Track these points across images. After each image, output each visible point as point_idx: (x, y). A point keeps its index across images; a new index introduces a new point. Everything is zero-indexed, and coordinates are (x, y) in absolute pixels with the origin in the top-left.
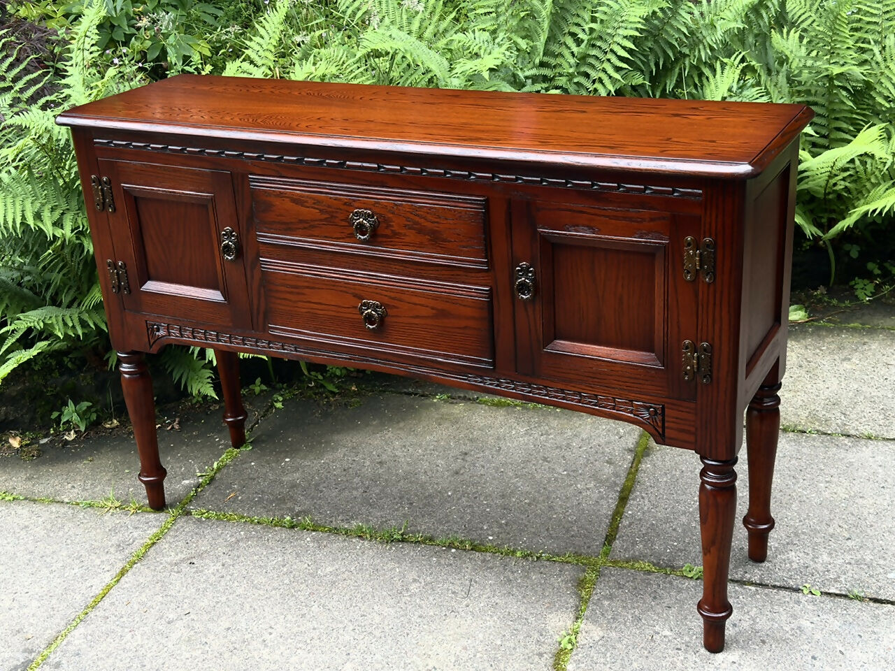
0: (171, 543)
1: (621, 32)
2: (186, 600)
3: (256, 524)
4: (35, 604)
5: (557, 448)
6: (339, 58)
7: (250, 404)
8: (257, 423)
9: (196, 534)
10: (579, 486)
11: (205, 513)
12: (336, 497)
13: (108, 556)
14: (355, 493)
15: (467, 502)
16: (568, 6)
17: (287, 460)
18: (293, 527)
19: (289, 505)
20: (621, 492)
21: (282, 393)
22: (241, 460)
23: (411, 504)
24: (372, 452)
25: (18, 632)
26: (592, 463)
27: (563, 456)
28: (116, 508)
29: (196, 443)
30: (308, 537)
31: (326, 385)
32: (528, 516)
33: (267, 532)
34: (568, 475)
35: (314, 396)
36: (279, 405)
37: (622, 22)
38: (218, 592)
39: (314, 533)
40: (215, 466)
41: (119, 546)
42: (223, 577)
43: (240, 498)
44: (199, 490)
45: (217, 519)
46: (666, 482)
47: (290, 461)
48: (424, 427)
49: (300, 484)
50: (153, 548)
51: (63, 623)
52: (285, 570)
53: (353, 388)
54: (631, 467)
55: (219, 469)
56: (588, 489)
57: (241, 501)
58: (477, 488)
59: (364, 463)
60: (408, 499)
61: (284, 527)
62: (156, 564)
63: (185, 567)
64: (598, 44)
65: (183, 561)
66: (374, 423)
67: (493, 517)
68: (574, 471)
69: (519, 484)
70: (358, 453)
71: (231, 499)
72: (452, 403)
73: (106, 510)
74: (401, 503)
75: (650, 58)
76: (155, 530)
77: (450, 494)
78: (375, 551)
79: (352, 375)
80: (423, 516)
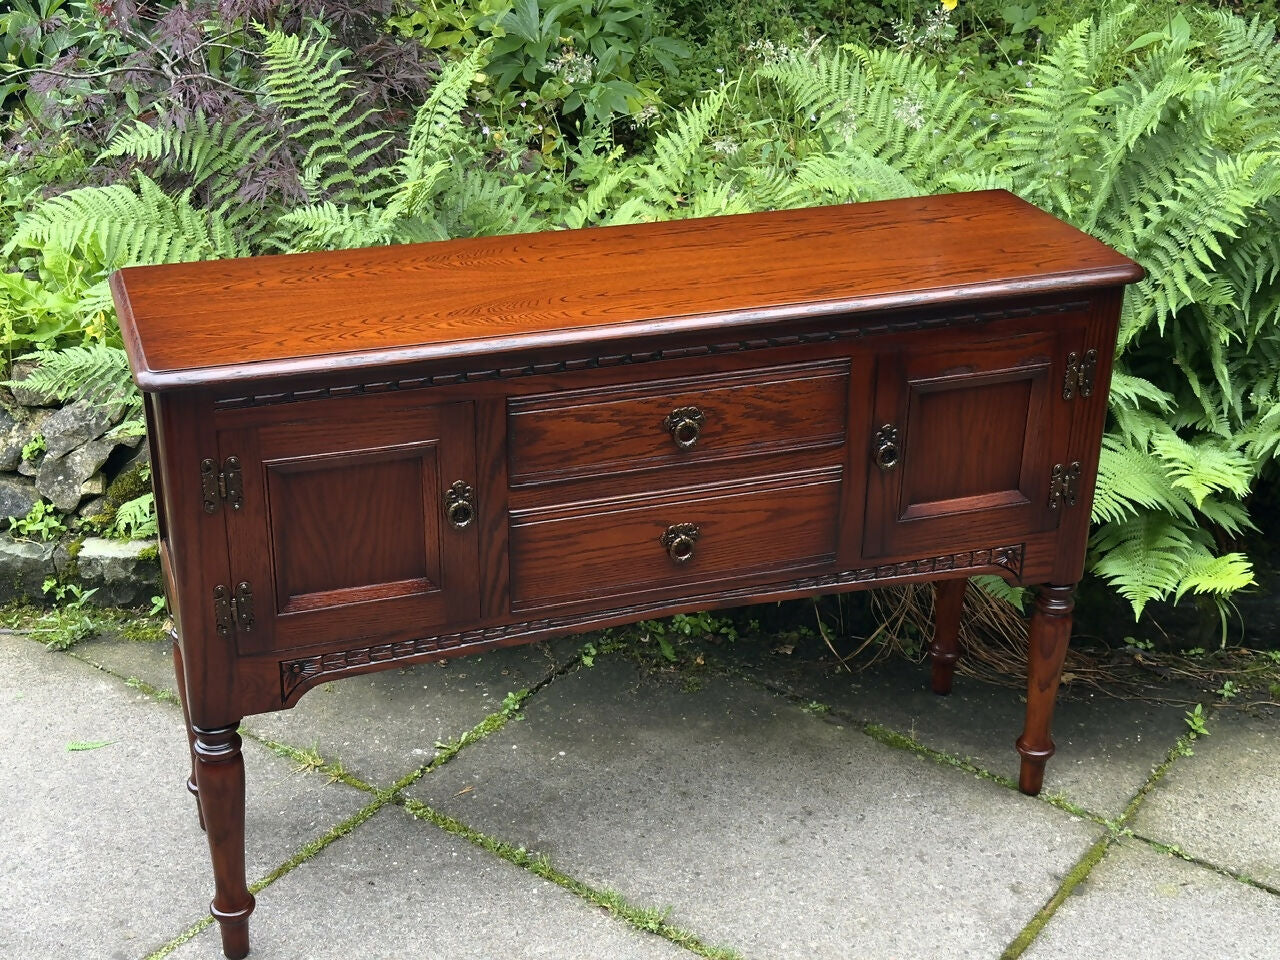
0: (359, 843)
1: (1210, 223)
2: (339, 940)
3: (477, 846)
4: (158, 887)
5: (947, 840)
6: (775, 183)
7: (551, 650)
8: (548, 681)
9: (397, 837)
10: (951, 916)
11: (420, 808)
12: (600, 833)
13: (275, 839)
14: (628, 834)
15: (777, 894)
16: (1146, 162)
17: (562, 753)
18: (523, 865)
19: (534, 827)
20: (1011, 947)
21: (601, 641)
22: (502, 737)
23: (698, 874)
24: (681, 773)
25: (121, 923)
26: (988, 882)
27: (950, 859)
28: (316, 767)
29: (456, 692)
30: (537, 887)
31: (664, 645)
32: (853, 946)
33: (488, 862)
34: (944, 893)
35: (640, 659)
36: (588, 661)
37: (1217, 207)
38: (385, 939)
39: (546, 883)
40: (463, 738)
41: (294, 828)
42: (400, 918)
43: (475, 797)
44: (428, 770)
45: (432, 823)
46: (1087, 949)
47: (565, 757)
48: (770, 752)
49: (561, 797)
50: (334, 844)
51: (178, 926)
52: (484, 931)
53: (699, 660)
54: (1044, 908)
55: (467, 743)
56: (962, 926)
57: (475, 803)
58: (800, 877)
59: (662, 787)
60: (696, 866)
61: (512, 861)
62: (326, 871)
63: (360, 888)
64: (1174, 232)
65: (362, 875)
66: (705, 725)
67: (801, 933)
68: (954, 888)
69: (864, 887)
70: (661, 768)
71: (463, 797)
72: (827, 722)
73: (303, 766)
74: (684, 870)
75: (1258, 262)
76: (348, 817)
77: (758, 874)
78: (615, 937)
79: (707, 638)
80: (705, 900)
